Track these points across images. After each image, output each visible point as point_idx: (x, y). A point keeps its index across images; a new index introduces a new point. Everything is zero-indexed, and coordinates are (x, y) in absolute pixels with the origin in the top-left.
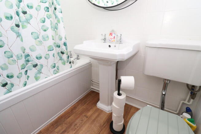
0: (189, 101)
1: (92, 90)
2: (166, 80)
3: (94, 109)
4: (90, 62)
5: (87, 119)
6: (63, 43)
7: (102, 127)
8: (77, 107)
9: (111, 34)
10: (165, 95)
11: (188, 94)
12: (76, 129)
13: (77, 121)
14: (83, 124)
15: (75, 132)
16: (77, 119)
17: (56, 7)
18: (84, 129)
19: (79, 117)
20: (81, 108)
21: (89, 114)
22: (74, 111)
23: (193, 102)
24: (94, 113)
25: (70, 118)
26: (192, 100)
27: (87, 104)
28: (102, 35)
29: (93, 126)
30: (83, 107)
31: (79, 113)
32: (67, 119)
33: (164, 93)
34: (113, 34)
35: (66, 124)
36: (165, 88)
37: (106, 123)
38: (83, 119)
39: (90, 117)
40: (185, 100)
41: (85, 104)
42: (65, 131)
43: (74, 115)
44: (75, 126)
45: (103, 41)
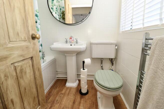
0: (112, 67)
1: (57, 79)
2: (101, 58)
3: (65, 88)
4: (55, 58)
5: (63, 95)
6: (40, 44)
7: (75, 95)
8: (52, 92)
9: (71, 38)
10: (102, 66)
11: (111, 63)
12: (59, 102)
13: (57, 98)
14: (63, 98)
15: (59, 104)
16: (56, 97)
17: (37, 21)
18: (64, 100)
19: (57, 96)
20: (55, 91)
21: (63, 92)
22: (51, 94)
23: (113, 67)
24: (66, 90)
25: (50, 99)
26: (113, 66)
27: (59, 87)
28: (66, 39)
29: (69, 97)
30: (56, 90)
31: (55, 94)
32: (48, 100)
33: (102, 65)
34: (72, 38)
35: (49, 103)
36: (102, 63)
37: (77, 93)
38: (61, 96)
39: (65, 93)
40: (110, 67)
41: (57, 88)
42: (51, 107)
43: (52, 96)
44: (57, 101)
45: (66, 42)
